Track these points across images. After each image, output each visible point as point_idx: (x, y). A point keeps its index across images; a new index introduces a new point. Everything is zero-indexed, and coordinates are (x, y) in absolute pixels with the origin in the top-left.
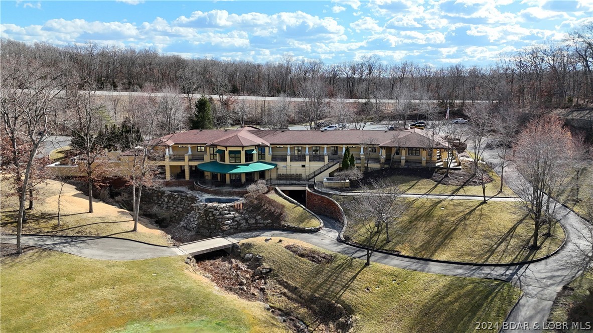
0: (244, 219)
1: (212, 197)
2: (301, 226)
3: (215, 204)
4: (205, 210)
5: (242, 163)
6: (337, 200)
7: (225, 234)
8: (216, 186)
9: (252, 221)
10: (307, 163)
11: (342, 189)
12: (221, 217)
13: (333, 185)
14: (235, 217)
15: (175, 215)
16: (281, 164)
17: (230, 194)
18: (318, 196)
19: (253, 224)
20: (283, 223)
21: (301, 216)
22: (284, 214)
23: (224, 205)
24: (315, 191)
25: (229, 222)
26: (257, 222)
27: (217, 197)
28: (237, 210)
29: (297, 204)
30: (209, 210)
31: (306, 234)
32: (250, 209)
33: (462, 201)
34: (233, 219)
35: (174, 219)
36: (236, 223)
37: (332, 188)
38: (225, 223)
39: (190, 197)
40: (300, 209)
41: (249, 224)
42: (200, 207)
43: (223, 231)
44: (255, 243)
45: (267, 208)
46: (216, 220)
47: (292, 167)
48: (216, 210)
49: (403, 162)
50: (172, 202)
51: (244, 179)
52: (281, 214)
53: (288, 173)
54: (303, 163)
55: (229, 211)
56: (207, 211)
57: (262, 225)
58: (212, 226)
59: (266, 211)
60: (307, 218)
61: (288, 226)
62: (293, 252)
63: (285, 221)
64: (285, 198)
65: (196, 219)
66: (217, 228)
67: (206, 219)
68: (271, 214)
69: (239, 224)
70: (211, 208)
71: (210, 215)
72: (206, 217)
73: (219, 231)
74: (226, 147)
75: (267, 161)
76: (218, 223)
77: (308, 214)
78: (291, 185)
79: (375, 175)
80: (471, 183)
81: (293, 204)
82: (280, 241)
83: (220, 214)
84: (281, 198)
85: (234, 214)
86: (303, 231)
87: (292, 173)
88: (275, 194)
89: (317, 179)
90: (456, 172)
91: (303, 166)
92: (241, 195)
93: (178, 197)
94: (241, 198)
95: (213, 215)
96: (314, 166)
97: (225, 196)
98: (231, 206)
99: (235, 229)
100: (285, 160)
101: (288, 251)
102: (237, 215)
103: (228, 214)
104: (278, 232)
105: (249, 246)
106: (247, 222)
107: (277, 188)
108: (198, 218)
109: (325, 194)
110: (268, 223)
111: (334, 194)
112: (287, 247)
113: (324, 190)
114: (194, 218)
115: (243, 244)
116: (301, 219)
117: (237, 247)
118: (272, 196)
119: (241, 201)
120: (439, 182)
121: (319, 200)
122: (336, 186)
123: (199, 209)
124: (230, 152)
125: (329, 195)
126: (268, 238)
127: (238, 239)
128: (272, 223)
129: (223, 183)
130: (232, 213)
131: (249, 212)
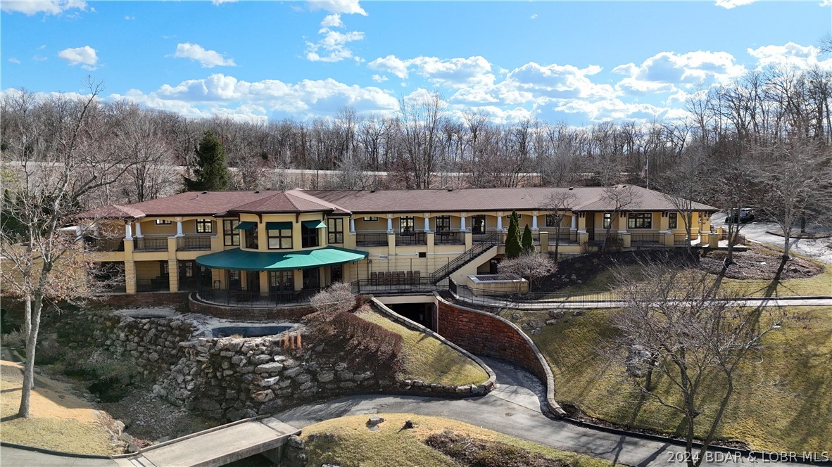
0: (308, 371)
1: (228, 325)
2: (446, 382)
3: (237, 340)
4: (212, 355)
5: (295, 249)
6: (514, 319)
7: (262, 413)
8: (238, 301)
9: (327, 377)
10: (430, 248)
11: (517, 297)
12: (251, 368)
13: (493, 288)
14: (285, 368)
15: (140, 369)
16: (376, 252)
17: (271, 316)
18: (467, 312)
19: (330, 382)
20: (400, 377)
21: (439, 359)
22: (400, 356)
23: (259, 340)
24: (457, 302)
25: (272, 380)
26: (337, 379)
27: (241, 325)
28: (289, 352)
29: (424, 331)
30: (223, 353)
31: (462, 403)
32: (320, 348)
34: (281, 373)
35: (138, 378)
36: (288, 382)
37: (495, 296)
38: (263, 383)
39: (179, 328)
40: (434, 343)
41: (320, 384)
42: (199, 348)
43: (257, 405)
44: (343, 433)
45: (360, 343)
46: (238, 378)
47: (402, 258)
48: (240, 352)
49: (627, 240)
50: (136, 339)
51: (299, 284)
52: (394, 355)
53: (392, 270)
54: (422, 249)
55: (270, 354)
56: (217, 358)
57: (350, 384)
58: (230, 393)
59: (357, 351)
60: (453, 362)
61: (414, 385)
63: (405, 372)
64: (396, 320)
65: (189, 378)
66: (243, 396)
67: (215, 377)
68: (370, 358)
69: (295, 384)
70: (227, 350)
71: (225, 365)
72: (215, 370)
73: (248, 403)
74: (260, 214)
75: (346, 246)
76: (243, 385)
77: (455, 354)
78: (402, 293)
79: (577, 265)
81: (418, 333)
82: (409, 425)
83: (250, 362)
84: (386, 320)
85: (282, 361)
86: (451, 394)
87: (400, 269)
88: (371, 312)
89: (456, 277)
91: (422, 255)
92: (296, 317)
93: (150, 329)
94: (296, 325)
95: (233, 366)
96: (440, 255)
97: (259, 321)
98: (276, 343)
99: (288, 398)
100: (386, 244)
101: (436, 452)
102: (290, 362)
103: (267, 362)
104: (390, 400)
105: (326, 442)
106: (314, 379)
107: (374, 299)
108: (196, 375)
109: (482, 307)
110: (365, 379)
111: (503, 308)
112: (432, 441)
113: (478, 301)
114: (184, 375)
115: (311, 437)
116: (442, 366)
117: (297, 447)
118: (367, 315)
119: (297, 330)
121: (470, 321)
122: (501, 290)
123: (198, 353)
124: (270, 226)
125: (492, 309)
126: (375, 417)
127: (296, 423)
128: (375, 377)
129: (253, 292)
130: (277, 358)
131: (319, 355)
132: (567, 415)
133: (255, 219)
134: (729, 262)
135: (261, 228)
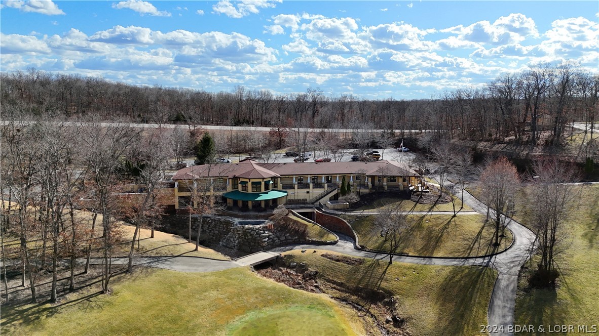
0: (276, 236)
2: (323, 240)
3: (251, 226)
4: (243, 231)
5: (262, 192)
6: (344, 219)
7: (266, 250)
8: (242, 212)
9: (283, 238)
10: (311, 190)
11: (345, 210)
12: (258, 236)
13: (336, 207)
14: (269, 236)
16: (290, 191)
17: (257, 217)
18: (327, 216)
19: (284, 240)
20: (307, 238)
21: (320, 232)
22: (306, 231)
23: (258, 226)
24: (324, 212)
25: (266, 239)
26: (286, 239)
28: (269, 230)
29: (313, 223)
30: (247, 231)
31: (329, 246)
32: (279, 229)
33: (439, 216)
34: (268, 237)
36: (271, 240)
37: (337, 210)
38: (263, 240)
39: (224, 222)
40: (318, 227)
41: (281, 241)
42: (238, 229)
43: (263, 247)
44: (295, 254)
45: (292, 227)
46: (255, 239)
47: (300, 194)
48: (253, 230)
49: (386, 188)
51: (263, 205)
52: (304, 231)
53: (296, 198)
54: (308, 190)
55: (264, 231)
56: (246, 232)
57: (291, 241)
58: (252, 244)
59: (292, 230)
60: (325, 234)
61: (312, 241)
62: (330, 258)
63: (309, 237)
64: (303, 219)
65: (236, 239)
66: (257, 244)
67: (245, 238)
68: (297, 232)
69: (273, 241)
70: (249, 230)
71: (249, 235)
72: (245, 236)
73: (259, 247)
75: (279, 189)
76: (256, 241)
77: (325, 231)
78: (302, 208)
79: (367, 198)
80: (440, 202)
81: (311, 224)
82: (315, 252)
83: (257, 234)
84: (299, 219)
85: (268, 233)
86: (325, 244)
87: (299, 198)
88: (293, 216)
89: (322, 201)
90: (427, 194)
91: (308, 192)
92: (266, 218)
93: (212, 222)
94: (267, 221)
95: (251, 235)
96: (315, 192)
97: (253, 219)
98: (264, 227)
99: (272, 245)
100: (294, 188)
101: (324, 258)
102: (271, 233)
103: (263, 233)
104: (305, 246)
105: (290, 257)
106: (279, 239)
107: (292, 211)
108: (238, 238)
109: (333, 214)
110: (295, 239)
111: (340, 214)
112: (323, 255)
113: (332, 211)
114: (234, 238)
115: (285, 256)
116: (321, 235)
117: (282, 258)
118: (291, 216)
119: (268, 223)
120: (417, 202)
121: (329, 219)
122: (339, 208)
123: (238, 231)
124: (253, 183)
125: (337, 215)
126: (303, 250)
127: (280, 252)
128: (299, 238)
129: (245, 208)
130: (266, 232)
131: (279, 231)
132: (362, 249)
133: (248, 180)
134: (421, 197)
135: (250, 184)
